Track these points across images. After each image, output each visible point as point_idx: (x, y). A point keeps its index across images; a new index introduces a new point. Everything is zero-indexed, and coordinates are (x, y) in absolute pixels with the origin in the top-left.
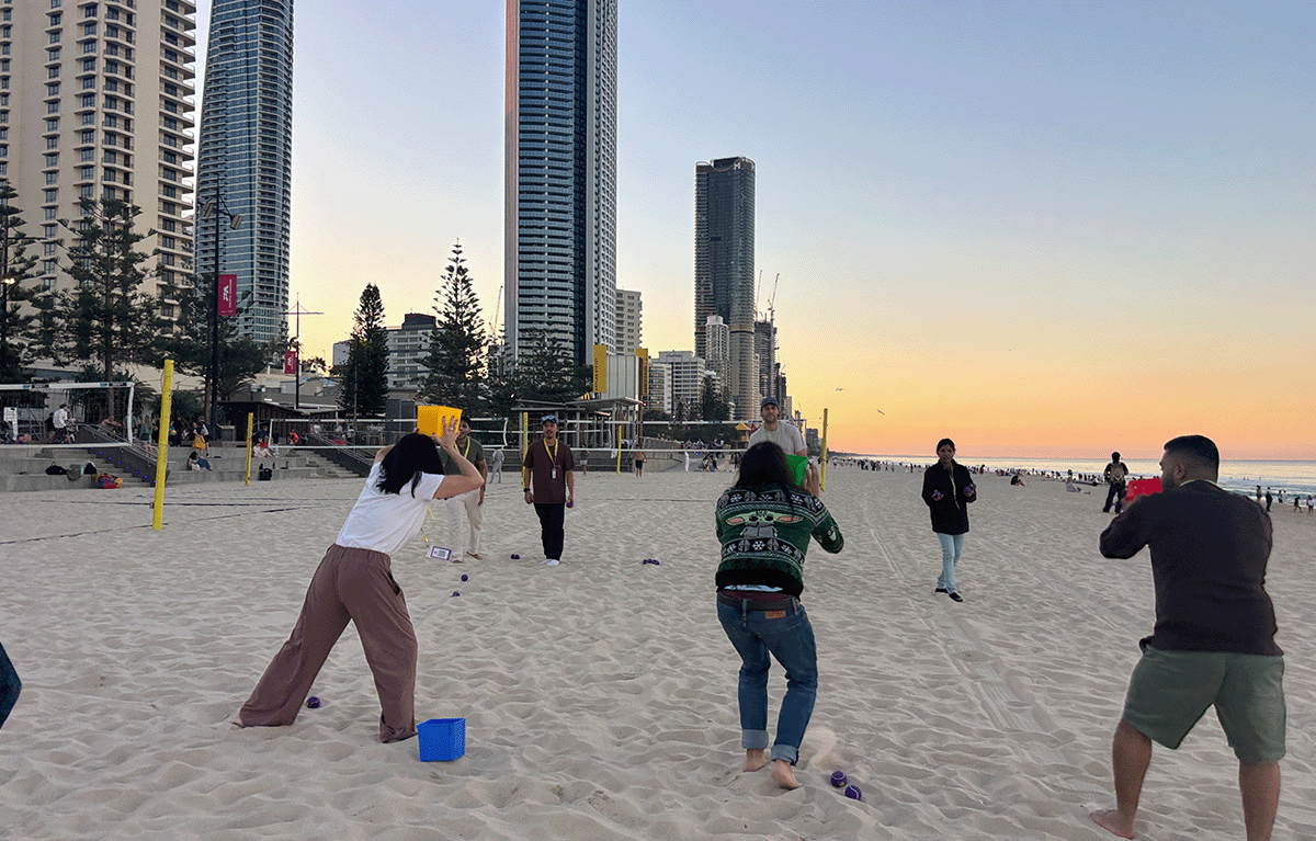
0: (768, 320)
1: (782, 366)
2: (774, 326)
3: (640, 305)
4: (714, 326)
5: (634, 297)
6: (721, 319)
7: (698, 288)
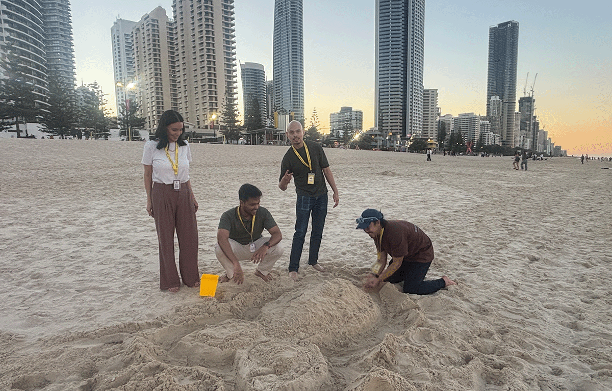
0: (531, 96)
1: (537, 117)
2: (534, 98)
3: (437, 94)
4: (494, 101)
5: (434, 92)
6: (498, 97)
7: (488, 84)
